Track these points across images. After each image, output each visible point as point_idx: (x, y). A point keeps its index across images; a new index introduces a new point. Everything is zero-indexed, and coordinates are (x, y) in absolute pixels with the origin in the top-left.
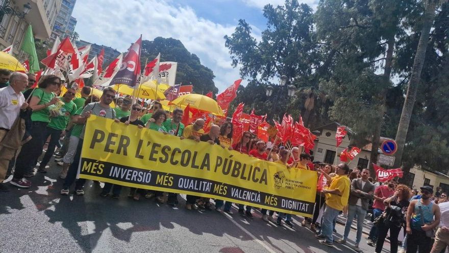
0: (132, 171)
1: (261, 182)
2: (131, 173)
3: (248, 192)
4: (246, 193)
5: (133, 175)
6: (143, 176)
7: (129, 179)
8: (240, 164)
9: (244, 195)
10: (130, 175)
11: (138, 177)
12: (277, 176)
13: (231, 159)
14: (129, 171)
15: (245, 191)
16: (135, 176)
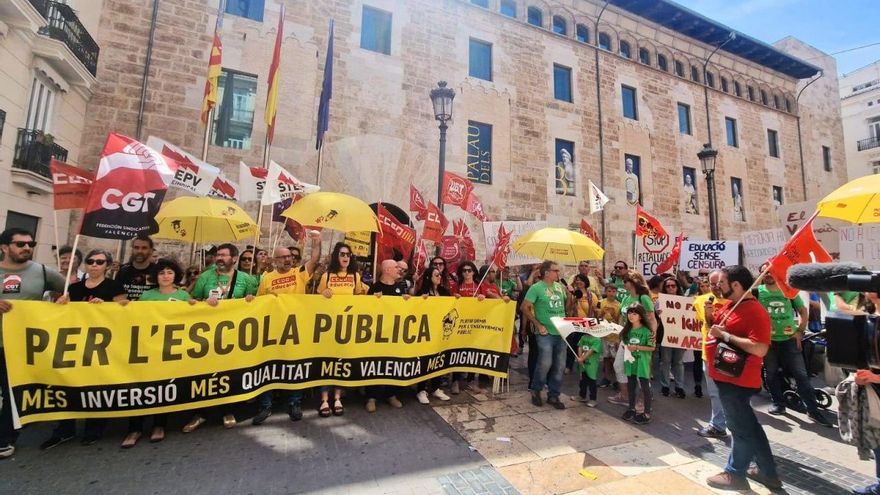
0: (126, 391)
1: (419, 341)
2: (127, 395)
3: (396, 363)
4: (392, 365)
5: (132, 398)
6: (156, 393)
7: (126, 405)
8: (369, 319)
9: (388, 368)
10: (125, 398)
11: (143, 398)
12: (447, 321)
13: (350, 312)
14: (120, 392)
15: (388, 363)
16: (138, 398)
